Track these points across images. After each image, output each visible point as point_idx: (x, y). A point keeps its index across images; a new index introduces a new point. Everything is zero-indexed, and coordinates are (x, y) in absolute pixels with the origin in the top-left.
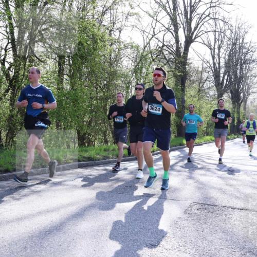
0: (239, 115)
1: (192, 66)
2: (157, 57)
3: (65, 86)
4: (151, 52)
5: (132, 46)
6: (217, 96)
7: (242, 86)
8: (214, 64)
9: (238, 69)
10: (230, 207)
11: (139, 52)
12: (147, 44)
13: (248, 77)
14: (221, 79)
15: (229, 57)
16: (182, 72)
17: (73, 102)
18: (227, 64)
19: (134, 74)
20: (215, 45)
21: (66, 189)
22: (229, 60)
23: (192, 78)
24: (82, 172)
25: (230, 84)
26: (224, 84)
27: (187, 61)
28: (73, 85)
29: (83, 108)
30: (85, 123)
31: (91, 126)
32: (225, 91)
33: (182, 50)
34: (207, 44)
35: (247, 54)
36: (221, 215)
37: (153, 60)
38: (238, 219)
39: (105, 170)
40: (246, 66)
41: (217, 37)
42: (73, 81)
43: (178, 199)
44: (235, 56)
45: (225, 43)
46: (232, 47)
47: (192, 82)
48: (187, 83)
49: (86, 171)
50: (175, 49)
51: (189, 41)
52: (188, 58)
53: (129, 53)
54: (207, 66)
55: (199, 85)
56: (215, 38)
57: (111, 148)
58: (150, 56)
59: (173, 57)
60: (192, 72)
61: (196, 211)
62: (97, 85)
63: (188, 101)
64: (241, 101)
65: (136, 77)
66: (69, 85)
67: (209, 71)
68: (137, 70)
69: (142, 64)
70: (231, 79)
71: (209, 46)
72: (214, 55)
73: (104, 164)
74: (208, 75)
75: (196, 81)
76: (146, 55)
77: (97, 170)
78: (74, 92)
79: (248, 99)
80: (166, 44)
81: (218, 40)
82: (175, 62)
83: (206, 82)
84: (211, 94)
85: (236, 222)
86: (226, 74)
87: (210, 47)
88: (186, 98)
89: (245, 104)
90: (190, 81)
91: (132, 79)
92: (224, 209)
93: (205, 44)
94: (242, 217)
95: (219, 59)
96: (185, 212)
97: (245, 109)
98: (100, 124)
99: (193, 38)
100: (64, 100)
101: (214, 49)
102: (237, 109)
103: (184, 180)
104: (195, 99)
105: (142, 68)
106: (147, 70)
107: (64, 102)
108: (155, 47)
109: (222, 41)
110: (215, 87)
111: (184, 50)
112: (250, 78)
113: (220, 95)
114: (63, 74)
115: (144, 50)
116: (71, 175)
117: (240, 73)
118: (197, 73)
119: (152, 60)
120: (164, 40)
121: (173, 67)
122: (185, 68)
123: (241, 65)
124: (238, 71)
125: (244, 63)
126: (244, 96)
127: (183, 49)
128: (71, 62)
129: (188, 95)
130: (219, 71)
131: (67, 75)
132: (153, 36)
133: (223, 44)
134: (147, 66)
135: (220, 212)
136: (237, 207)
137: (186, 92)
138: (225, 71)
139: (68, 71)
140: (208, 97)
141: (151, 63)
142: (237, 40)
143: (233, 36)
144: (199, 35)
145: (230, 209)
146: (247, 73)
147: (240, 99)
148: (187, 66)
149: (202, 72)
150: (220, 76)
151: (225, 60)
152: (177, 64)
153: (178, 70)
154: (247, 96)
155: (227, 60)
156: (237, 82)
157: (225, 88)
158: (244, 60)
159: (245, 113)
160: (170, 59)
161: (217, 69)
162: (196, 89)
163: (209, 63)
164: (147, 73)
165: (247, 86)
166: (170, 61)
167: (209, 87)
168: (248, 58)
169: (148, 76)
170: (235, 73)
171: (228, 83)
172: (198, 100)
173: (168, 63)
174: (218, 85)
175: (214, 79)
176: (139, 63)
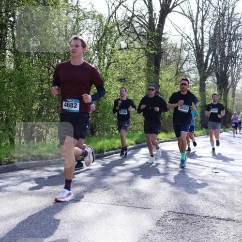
0: (227, 103)
1: (169, 41)
2: (125, 30)
3: (7, 65)
4: (117, 25)
5: (94, 16)
6: (198, 79)
7: (230, 68)
8: (196, 40)
9: (225, 46)
10: (214, 217)
11: (102, 23)
12: (113, 14)
13: (239, 56)
14: (205, 58)
15: (215, 32)
16: (155, 49)
17: (18, 86)
18: (213, 41)
19: (96, 52)
20: (197, 17)
21: (8, 196)
22: (215, 35)
23: (169, 58)
24: (28, 174)
25: (216, 65)
26: (208, 65)
27: (163, 36)
28: (17, 63)
29: (31, 93)
30: (34, 112)
31: (41, 115)
32: (209, 74)
33: (157, 22)
34: (188, 15)
35: (237, 27)
36: (202, 227)
37: (120, 34)
38: (224, 232)
39: (59, 171)
40: (236, 43)
41: (201, 6)
42: (18, 59)
43: (149, 207)
44: (223, 30)
45: (210, 14)
46: (219, 19)
47: (169, 63)
48: (162, 63)
49: (34, 173)
50: (147, 20)
51: (166, 10)
52: (164, 32)
53: (90, 24)
54: (187, 43)
55: (177, 66)
56: (198, 7)
58: (117, 29)
59: (145, 31)
60: (168, 50)
61: (171, 223)
62: (49, 64)
63: (164, 85)
64: (228, 87)
65: (98, 54)
66: (13, 64)
67: (189, 49)
68: (100, 46)
69: (106, 38)
70: (216, 58)
71: (190, 18)
72: (196, 28)
73: (57, 164)
74: (189, 54)
75: (174, 61)
76: (112, 27)
77: (48, 171)
78: (19, 72)
79: (238, 84)
80: (136, 15)
81: (202, 10)
82: (148, 37)
83: (186, 62)
84: (192, 77)
85: (221, 237)
86: (211, 53)
87: (192, 18)
88: (160, 82)
89: (234, 90)
90: (166, 61)
91: (94, 57)
92: (206, 219)
93: (185, 15)
94: (228, 230)
95: (203, 33)
96: (158, 224)
97: (234, 96)
98: (54, 113)
99: (170, 7)
100: (6, 82)
101: (197, 20)
102: (224, 95)
103: (156, 183)
104: (172, 84)
105: (106, 44)
106: (113, 47)
107: (6, 84)
108: (123, 18)
109: (206, 11)
110: (196, 68)
111: (159, 22)
112: (240, 57)
113: (203, 79)
114: (6, 50)
115: (109, 21)
116: (15, 178)
117: (228, 51)
118: (174, 51)
119: (118, 34)
120: (133, 9)
121: (146, 43)
122: (160, 45)
123: (230, 41)
124: (226, 51)
125: (234, 39)
126: (233, 80)
127: (158, 20)
128: (15, 34)
129: (164, 78)
130: (203, 48)
131: (10, 50)
132: (120, 4)
133: (208, 14)
134: (113, 41)
135: (201, 223)
136: (223, 217)
137: (160, 75)
138: (210, 48)
139: (11, 46)
141: (117, 38)
142: (225, 9)
143: (220, 5)
144: (178, 3)
145: (214, 220)
146: (237, 51)
147: (227, 84)
148: (162, 43)
149: (181, 50)
150: (203, 55)
151: (210, 35)
152: (149, 39)
153: (151, 46)
154: (237, 80)
155: (212, 35)
156: (224, 63)
157: (209, 70)
158: (234, 35)
159: (234, 101)
160: (142, 33)
161: (199, 47)
162: (173, 71)
163: (190, 39)
164: (112, 50)
165: (236, 68)
166: (141, 35)
167: (190, 69)
168: (239, 32)
169: (114, 54)
170: (222, 51)
171: (212, 63)
172: (176, 85)
173: (139, 38)
174: (201, 66)
175: (195, 59)
176: (102, 38)
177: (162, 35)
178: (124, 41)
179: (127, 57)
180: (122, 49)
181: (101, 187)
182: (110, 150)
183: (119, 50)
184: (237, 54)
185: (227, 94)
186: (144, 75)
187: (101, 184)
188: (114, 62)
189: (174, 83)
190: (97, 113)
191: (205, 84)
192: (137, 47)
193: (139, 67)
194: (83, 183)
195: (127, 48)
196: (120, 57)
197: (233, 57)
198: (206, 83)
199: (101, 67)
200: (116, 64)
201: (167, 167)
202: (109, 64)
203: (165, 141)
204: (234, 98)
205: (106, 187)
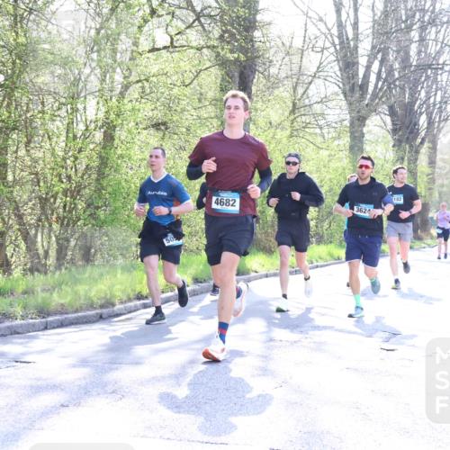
0: (415, 179)
1: (274, 31)
6: (347, 123)
7: (423, 94)
8: (340, 25)
9: (411, 41)
13: (444, 64)
14: (361, 75)
15: (386, 7)
16: (243, 50)
18: (382, 30)
19: (95, 56)
22: (386, 14)
23: (273, 70)
25: (389, 88)
27: (259, 17)
32: (372, 109)
37: (153, 12)
40: (437, 33)
47: (273, 84)
48: (258, 83)
52: (260, 6)
54: (318, 34)
55: (295, 89)
57: (21, 287)
59: (214, 4)
60: (272, 51)
64: (419, 140)
67: (323, 49)
68: (102, 42)
69: (119, 21)
70: (390, 71)
74: (323, 60)
75: (286, 78)
79: (443, 131)
82: (221, 20)
83: (316, 81)
84: (330, 118)
86: (375, 58)
89: (434, 149)
90: (268, 78)
91: (87, 70)
95: (356, 10)
97: (432, 163)
102: (409, 160)
104: (282, 135)
105: (117, 35)
106: (135, 44)
110: (342, 96)
112: (447, 68)
113: (359, 121)
117: (419, 52)
118: (288, 54)
119: (148, 11)
121: (216, 33)
122: (252, 39)
123: (423, 28)
124: (414, 48)
125: (432, 22)
126: (430, 123)
129: (261, 122)
130: (356, 47)
134: (136, 28)
138: (373, 47)
140: (321, 128)
141: (146, 21)
146: (439, 53)
147: (418, 134)
148: (257, 34)
149: (303, 51)
150: (358, 63)
151: (374, 15)
152: (225, 25)
153: (228, 43)
154: (440, 122)
155: (379, 14)
156: (409, 82)
157: (372, 100)
158: (433, 12)
159: (433, 174)
160: (205, 8)
161: (349, 43)
162: (285, 103)
163: (325, 24)
164: (132, 51)
165: (439, 93)
166: (204, 16)
167: (326, 97)
168: (443, 7)
169: (138, 61)
170: (402, 53)
171: (380, 83)
172: (291, 136)
173: (200, 22)
174: (352, 89)
175: (339, 73)
176: (107, 20)
177: (255, 15)
178: (162, 30)
179: (169, 68)
180: (158, 49)
181: (106, 392)
182: (130, 300)
183: (150, 51)
184: (441, 62)
185: (416, 159)
186: (213, 115)
187: (104, 385)
188: (138, 82)
189: (288, 132)
190: (98, 208)
191: (363, 135)
192: (194, 44)
193: (201, 94)
194: (60, 385)
195: (171, 47)
196: (154, 70)
197: (430, 66)
198: (365, 130)
199: (107, 94)
200: (143, 88)
201: (271, 340)
202: (126, 87)
203: (267, 276)
204: (434, 167)
205: (117, 392)
